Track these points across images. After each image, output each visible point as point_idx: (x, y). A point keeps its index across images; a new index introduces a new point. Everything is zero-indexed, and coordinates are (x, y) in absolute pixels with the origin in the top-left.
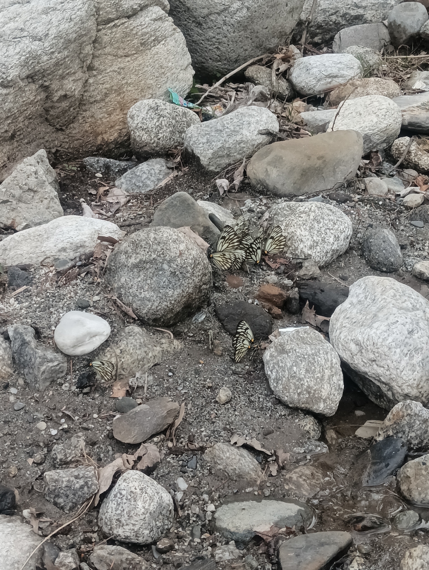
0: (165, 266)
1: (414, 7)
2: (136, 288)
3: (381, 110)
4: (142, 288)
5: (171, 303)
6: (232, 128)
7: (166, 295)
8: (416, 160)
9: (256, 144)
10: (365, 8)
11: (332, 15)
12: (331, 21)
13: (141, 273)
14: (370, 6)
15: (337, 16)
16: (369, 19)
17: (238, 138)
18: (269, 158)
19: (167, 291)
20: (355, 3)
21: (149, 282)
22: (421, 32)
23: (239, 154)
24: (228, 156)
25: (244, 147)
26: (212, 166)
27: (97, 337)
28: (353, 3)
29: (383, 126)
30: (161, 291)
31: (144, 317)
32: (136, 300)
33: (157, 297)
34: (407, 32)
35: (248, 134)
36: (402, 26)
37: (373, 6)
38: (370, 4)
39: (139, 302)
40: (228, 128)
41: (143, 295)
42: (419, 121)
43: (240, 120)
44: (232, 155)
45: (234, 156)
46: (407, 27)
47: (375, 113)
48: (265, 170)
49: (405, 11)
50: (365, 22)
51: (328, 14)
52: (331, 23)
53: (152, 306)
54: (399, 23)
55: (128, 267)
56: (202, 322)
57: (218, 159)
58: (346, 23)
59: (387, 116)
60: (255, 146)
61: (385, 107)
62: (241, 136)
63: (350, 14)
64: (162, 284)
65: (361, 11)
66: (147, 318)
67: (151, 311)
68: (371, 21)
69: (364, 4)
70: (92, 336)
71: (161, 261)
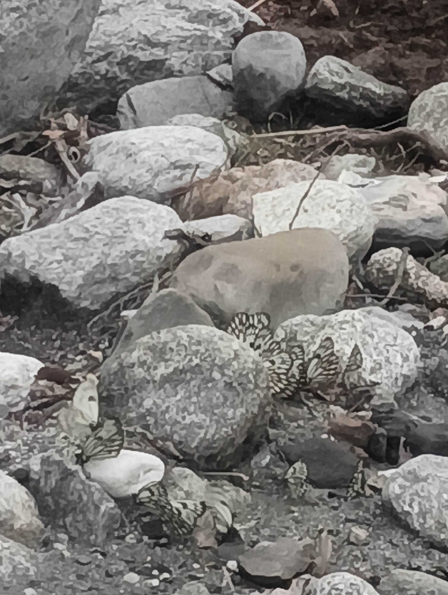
0: (216, 375)
1: (280, 40)
2: (175, 410)
3: (342, 201)
4: (185, 409)
5: (232, 429)
6: (108, 232)
7: (224, 416)
8: (420, 285)
9: (164, 256)
10: (165, 46)
11: (99, 60)
12: (97, 73)
13: (179, 388)
14: (175, 42)
15: (110, 63)
16: (177, 68)
17: (129, 246)
18: (213, 269)
19: (225, 410)
20: (145, 36)
21: (194, 399)
22: (308, 86)
23: (135, 274)
24: (114, 279)
25: (144, 262)
26: (86, 299)
27: (152, 472)
28: (142, 38)
29: (352, 229)
30: (216, 411)
31: (194, 455)
32: (178, 430)
33: (211, 421)
34: (279, 89)
35: (147, 239)
36: (268, 77)
37: (182, 42)
38: (175, 39)
39: (184, 432)
40: (97, 233)
41: (188, 421)
42: (395, 226)
43: (118, 219)
44: (121, 277)
45: (126, 279)
46: (278, 78)
47: (334, 208)
48: (213, 287)
49: (265, 48)
50: (170, 74)
51: (89, 59)
52: (98, 78)
53: (206, 434)
54: (261, 70)
55: (155, 382)
56: (267, 466)
57: (95, 287)
58: (129, 78)
59: (354, 212)
60: (162, 259)
61: (348, 197)
62: (133, 244)
63: (137, 58)
64: (215, 401)
65: (159, 53)
66: (197, 455)
67: (205, 444)
68: (180, 71)
69: (163, 39)
70: (146, 469)
71: (208, 367)
